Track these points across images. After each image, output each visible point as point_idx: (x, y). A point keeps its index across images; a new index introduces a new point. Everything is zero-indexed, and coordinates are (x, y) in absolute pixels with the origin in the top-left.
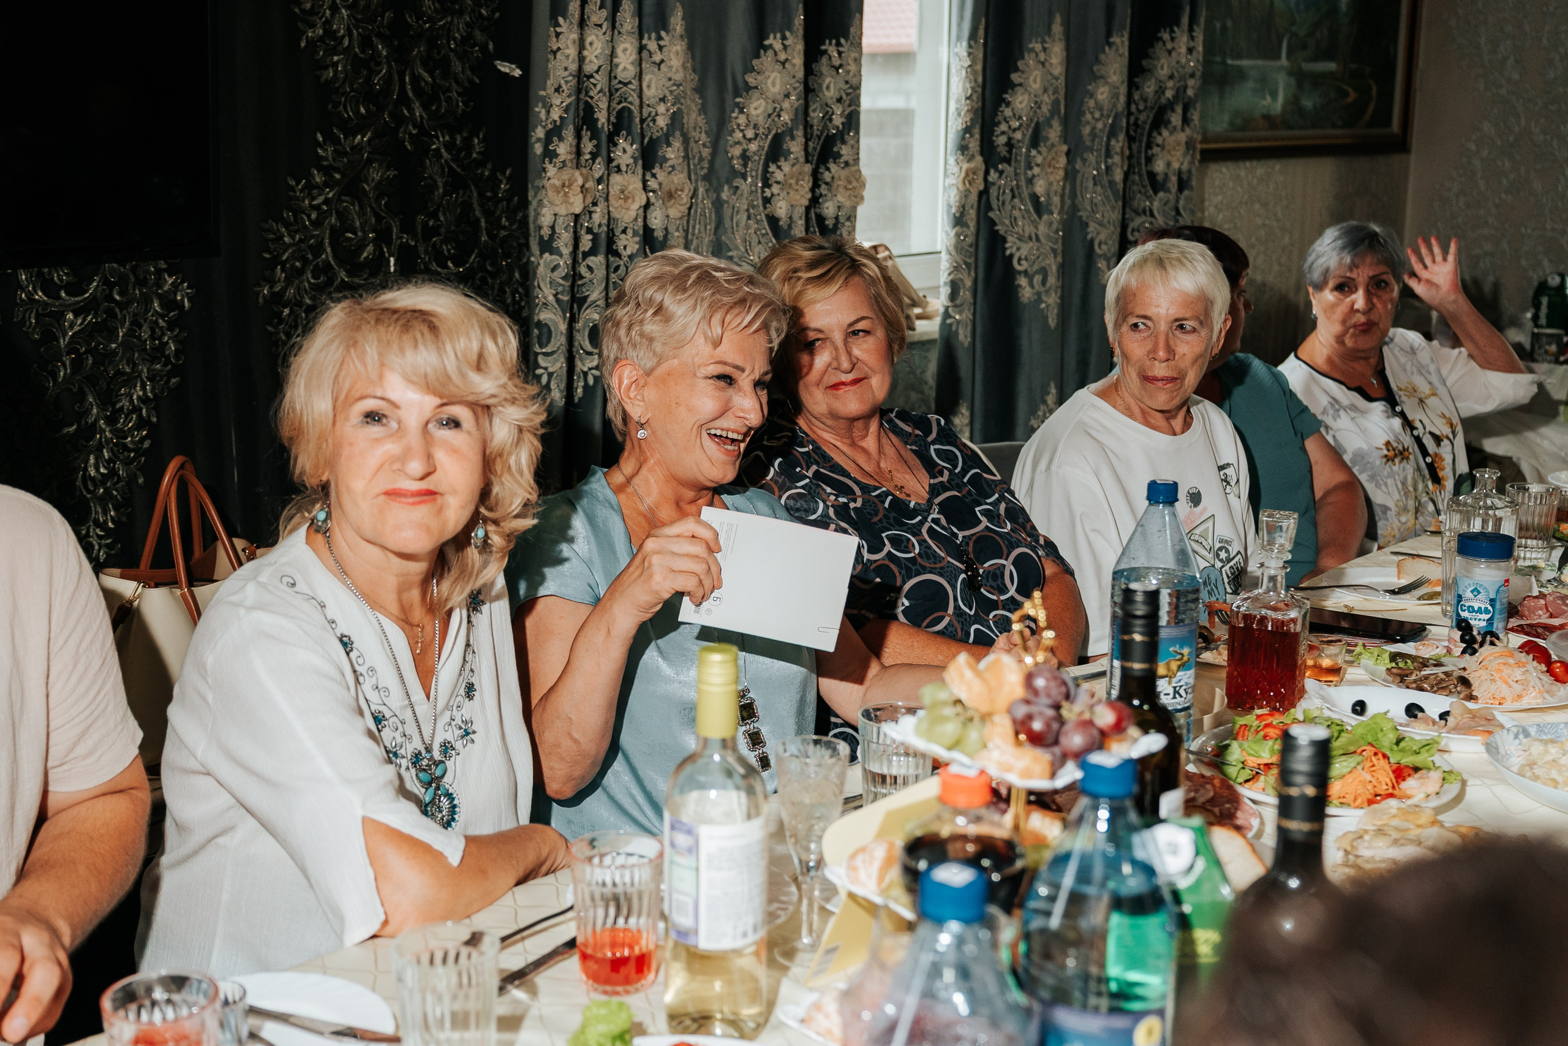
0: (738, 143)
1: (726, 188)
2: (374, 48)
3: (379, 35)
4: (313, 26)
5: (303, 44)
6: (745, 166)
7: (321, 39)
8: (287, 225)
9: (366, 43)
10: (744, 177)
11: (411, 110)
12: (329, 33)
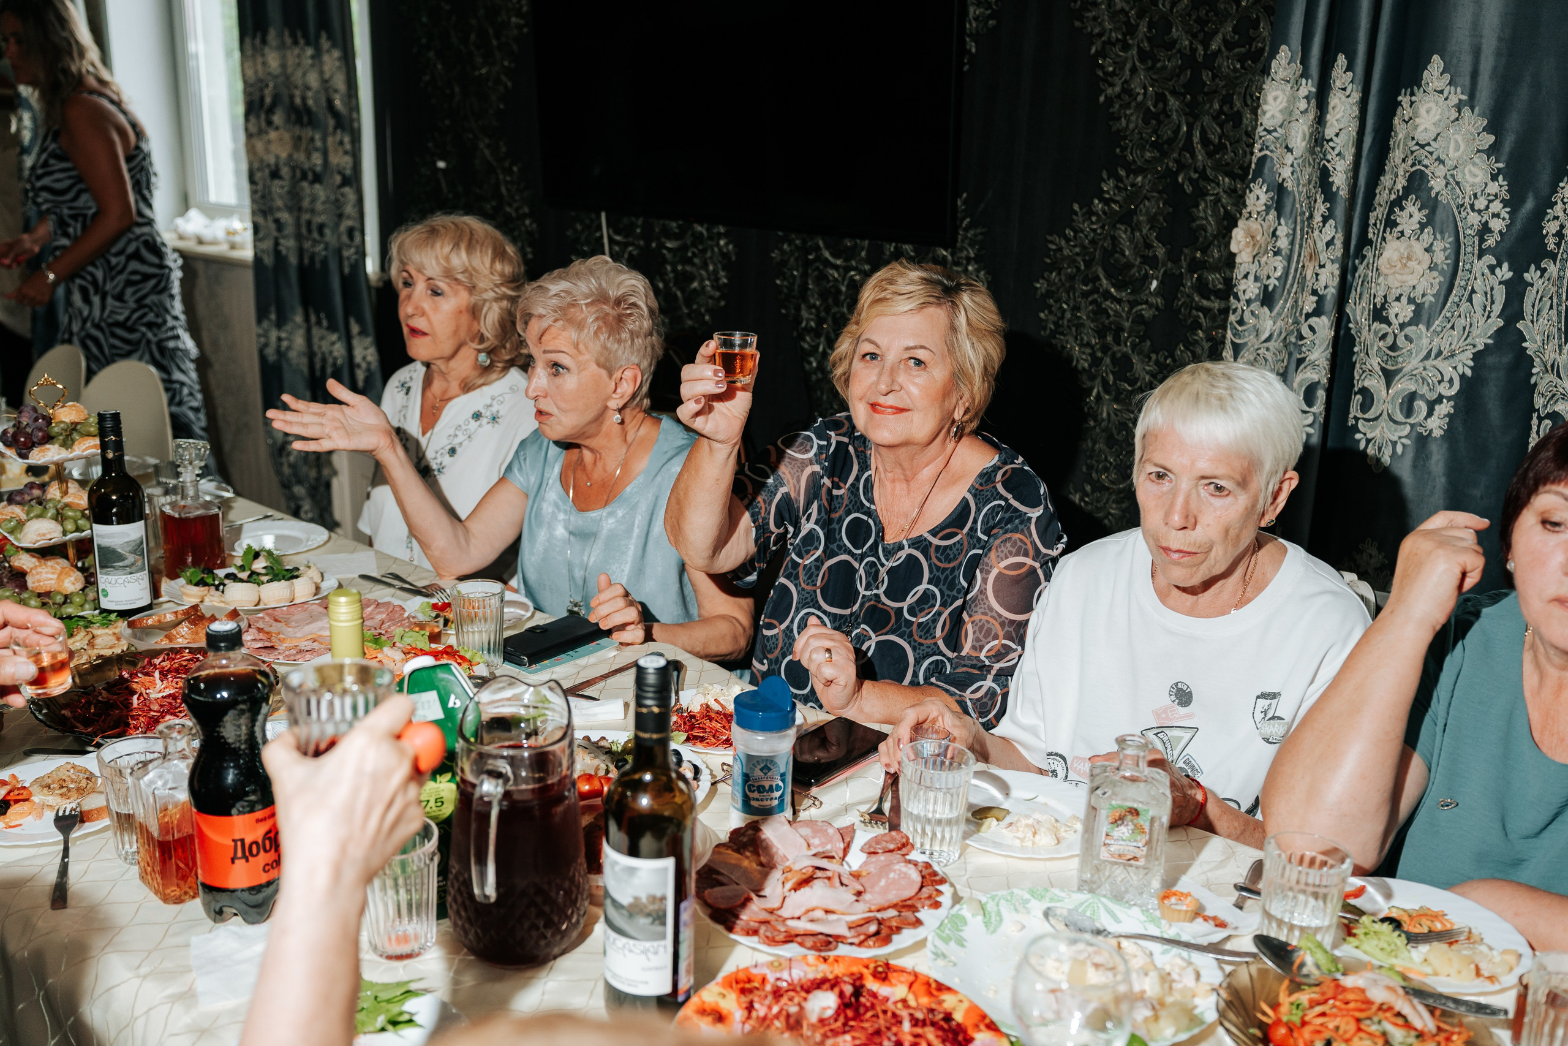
0: (1556, 218)
1: (1533, 267)
2: (1165, 102)
3: (1174, 93)
4: (1112, 85)
5: (1102, 99)
6: (1558, 245)
7: (1118, 96)
8: (1068, 240)
9: (1160, 98)
10: (1553, 256)
11: (1193, 155)
12: (1127, 91)
